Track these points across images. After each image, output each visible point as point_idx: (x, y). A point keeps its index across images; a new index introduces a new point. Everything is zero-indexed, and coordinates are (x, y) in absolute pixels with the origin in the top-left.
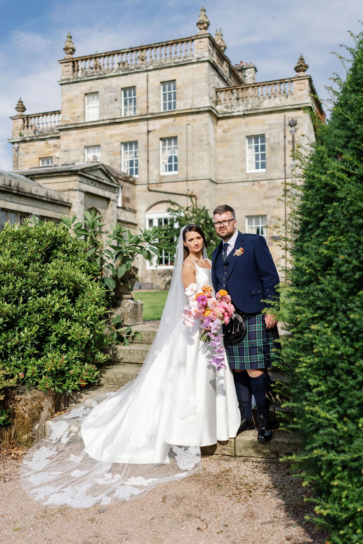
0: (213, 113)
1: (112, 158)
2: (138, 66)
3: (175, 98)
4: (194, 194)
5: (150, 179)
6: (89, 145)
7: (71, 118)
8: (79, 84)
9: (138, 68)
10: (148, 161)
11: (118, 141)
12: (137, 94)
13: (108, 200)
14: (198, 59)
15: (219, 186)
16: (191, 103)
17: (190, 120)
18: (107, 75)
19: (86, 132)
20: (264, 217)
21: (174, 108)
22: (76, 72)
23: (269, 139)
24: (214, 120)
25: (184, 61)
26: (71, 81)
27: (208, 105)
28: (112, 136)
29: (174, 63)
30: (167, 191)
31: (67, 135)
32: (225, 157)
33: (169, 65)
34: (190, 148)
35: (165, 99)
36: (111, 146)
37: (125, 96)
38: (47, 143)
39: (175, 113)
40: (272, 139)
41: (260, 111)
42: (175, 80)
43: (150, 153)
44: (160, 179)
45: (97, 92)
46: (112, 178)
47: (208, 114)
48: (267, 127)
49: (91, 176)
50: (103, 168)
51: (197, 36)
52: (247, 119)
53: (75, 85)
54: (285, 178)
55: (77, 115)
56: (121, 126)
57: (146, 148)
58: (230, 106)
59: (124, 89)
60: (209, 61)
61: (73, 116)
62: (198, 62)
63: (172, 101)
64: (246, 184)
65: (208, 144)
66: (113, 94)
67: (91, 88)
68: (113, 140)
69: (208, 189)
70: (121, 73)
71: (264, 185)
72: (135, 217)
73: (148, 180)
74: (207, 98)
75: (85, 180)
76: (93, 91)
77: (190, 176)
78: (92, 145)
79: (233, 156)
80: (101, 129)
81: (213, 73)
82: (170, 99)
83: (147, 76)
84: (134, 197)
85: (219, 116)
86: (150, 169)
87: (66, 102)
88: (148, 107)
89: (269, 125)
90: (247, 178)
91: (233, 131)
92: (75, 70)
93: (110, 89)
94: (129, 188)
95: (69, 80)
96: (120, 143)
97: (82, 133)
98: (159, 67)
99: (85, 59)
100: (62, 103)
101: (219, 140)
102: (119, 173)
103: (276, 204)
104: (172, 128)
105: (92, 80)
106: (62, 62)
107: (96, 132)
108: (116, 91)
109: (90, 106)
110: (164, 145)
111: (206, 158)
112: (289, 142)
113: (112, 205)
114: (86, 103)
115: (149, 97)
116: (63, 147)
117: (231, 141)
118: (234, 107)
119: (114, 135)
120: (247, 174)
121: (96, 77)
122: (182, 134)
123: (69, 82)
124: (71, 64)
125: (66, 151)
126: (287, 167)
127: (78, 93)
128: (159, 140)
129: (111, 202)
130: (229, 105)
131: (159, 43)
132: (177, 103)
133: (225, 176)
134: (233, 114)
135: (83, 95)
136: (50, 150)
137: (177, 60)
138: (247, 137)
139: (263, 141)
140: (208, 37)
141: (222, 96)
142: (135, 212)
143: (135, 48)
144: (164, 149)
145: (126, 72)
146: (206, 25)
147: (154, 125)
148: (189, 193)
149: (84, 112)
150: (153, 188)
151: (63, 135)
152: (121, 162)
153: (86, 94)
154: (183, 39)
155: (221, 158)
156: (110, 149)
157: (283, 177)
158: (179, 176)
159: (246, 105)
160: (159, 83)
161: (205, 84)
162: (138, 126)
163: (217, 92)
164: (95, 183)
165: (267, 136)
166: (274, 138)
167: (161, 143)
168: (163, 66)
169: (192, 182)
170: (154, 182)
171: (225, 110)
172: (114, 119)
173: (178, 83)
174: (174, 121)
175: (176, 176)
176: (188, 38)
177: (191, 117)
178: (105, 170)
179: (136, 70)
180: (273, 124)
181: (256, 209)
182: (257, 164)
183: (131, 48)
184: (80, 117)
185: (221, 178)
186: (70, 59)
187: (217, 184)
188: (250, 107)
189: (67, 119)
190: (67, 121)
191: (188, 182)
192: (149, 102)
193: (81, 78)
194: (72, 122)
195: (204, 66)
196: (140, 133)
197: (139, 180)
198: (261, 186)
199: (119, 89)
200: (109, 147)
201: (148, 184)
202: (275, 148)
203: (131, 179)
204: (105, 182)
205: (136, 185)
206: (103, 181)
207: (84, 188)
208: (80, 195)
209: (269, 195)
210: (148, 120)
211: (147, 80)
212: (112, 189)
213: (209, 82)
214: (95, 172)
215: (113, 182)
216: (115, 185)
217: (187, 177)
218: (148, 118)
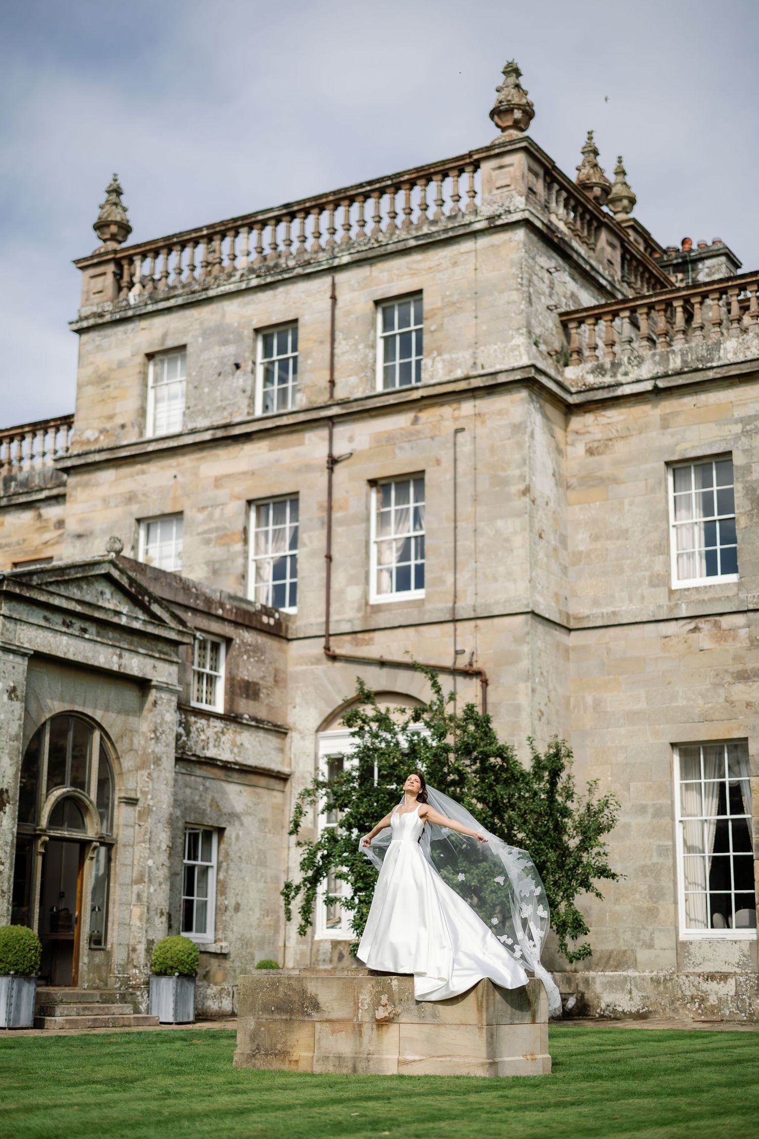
0: (542, 387)
1: (218, 552)
2: (306, 257)
3: (419, 351)
4: (476, 666)
5: (333, 618)
6: (151, 514)
7: (103, 431)
8: (130, 326)
9: (308, 263)
10: (329, 558)
11: (238, 498)
12: (301, 345)
13: (143, 685)
14: (490, 219)
15: (575, 639)
16: (471, 362)
17: (466, 417)
18: (211, 293)
19: (143, 472)
20: (739, 746)
21: (418, 379)
22: (125, 290)
23: (748, 468)
24: (554, 414)
25: (446, 230)
26: (107, 318)
27: (525, 361)
28: (218, 482)
29: (416, 238)
30: (388, 657)
31: (86, 485)
32: (596, 538)
33: (401, 246)
34: (465, 508)
35: (389, 354)
36: (217, 512)
37: (267, 352)
38: (40, 516)
39: (416, 395)
40: (755, 467)
41: (711, 374)
42: (420, 292)
43: (337, 530)
44: (365, 618)
45: (183, 347)
46: (155, 608)
47: (524, 394)
48: (738, 428)
49: (57, 601)
50: (116, 574)
51: (488, 149)
52: (668, 406)
53: (120, 329)
55: (119, 420)
56: (248, 448)
57: (325, 515)
58: (608, 366)
59: (265, 333)
60: (526, 223)
61: (108, 426)
62: (494, 227)
63: (414, 359)
64: (671, 628)
65: (526, 491)
66: (231, 350)
67: (164, 336)
68: (222, 494)
69: (525, 648)
70: (254, 282)
71: (733, 630)
72: (282, 750)
73: (327, 622)
74: (521, 340)
75: (37, 617)
76: (170, 343)
77: (465, 608)
78: (158, 513)
79: (624, 534)
80: (187, 461)
81: (547, 261)
82: (406, 352)
83: (334, 285)
84: (279, 679)
85: (572, 400)
86: (335, 586)
87: (90, 383)
88: (332, 383)
89: (743, 421)
90: (671, 609)
91: (621, 449)
92: (122, 284)
93: (221, 335)
94: (256, 650)
95: (101, 315)
96: (243, 503)
97: (132, 476)
98: (371, 254)
99: (152, 250)
100: (80, 387)
101: (574, 481)
102: (216, 597)
104: (407, 446)
105: (169, 310)
106: (84, 264)
107: (174, 472)
108: (239, 339)
109: (164, 391)
110: (385, 502)
111: (518, 541)
113: (155, 703)
114: (150, 383)
115: (337, 351)
116: (72, 526)
117: (616, 481)
118: (622, 370)
119: (228, 476)
120: (671, 592)
121: (180, 301)
122: (438, 462)
123: (100, 321)
124: (111, 268)
125: (79, 536)
127: (125, 353)
128: (365, 487)
129: (153, 695)
130: (607, 362)
131: (370, 183)
132: (426, 362)
133: (596, 602)
134: (620, 392)
135: (141, 358)
136: (47, 536)
137: (425, 230)
138: (668, 464)
139: (727, 475)
140: (525, 149)
141: (584, 334)
142: (280, 731)
143: (298, 203)
144: (383, 518)
145: (269, 279)
146: (518, 114)
147: (351, 439)
148: (462, 663)
149: (143, 412)
150: (343, 648)
151: (75, 487)
152: (245, 566)
153: (150, 356)
154: (444, 162)
155: (580, 540)
156: (212, 525)
158: (428, 606)
159: (665, 359)
160: (371, 304)
161: (515, 296)
162: (302, 444)
163: (565, 325)
164: (78, 624)
165: (738, 459)
167: (374, 496)
168: (382, 251)
169: (472, 623)
170: (347, 628)
171: (591, 379)
172: (226, 426)
173: (429, 301)
174: (416, 421)
175: (419, 603)
176: (462, 158)
177: (468, 407)
178: (125, 582)
179: (299, 271)
180: (757, 417)
181: (706, 719)
182: (710, 558)
183: (287, 206)
184: (129, 428)
185: (581, 608)
186: (107, 253)
187: (570, 630)
188: (675, 363)
189: (90, 434)
190: (88, 442)
191: (459, 625)
192: (337, 366)
193: (136, 307)
194: (104, 442)
195: (510, 240)
196: (308, 468)
197: (299, 623)
198: (723, 636)
199: (248, 333)
200: (210, 517)
201: (328, 636)
203: (265, 619)
204: (124, 621)
205: (289, 640)
206: (115, 620)
207: (30, 641)
208: (9, 666)
209: (749, 666)
210: (333, 424)
211: (334, 298)
212: (161, 646)
213: (531, 290)
214: (80, 588)
215: (161, 622)
216: (173, 636)
217: (454, 609)
218: (330, 418)
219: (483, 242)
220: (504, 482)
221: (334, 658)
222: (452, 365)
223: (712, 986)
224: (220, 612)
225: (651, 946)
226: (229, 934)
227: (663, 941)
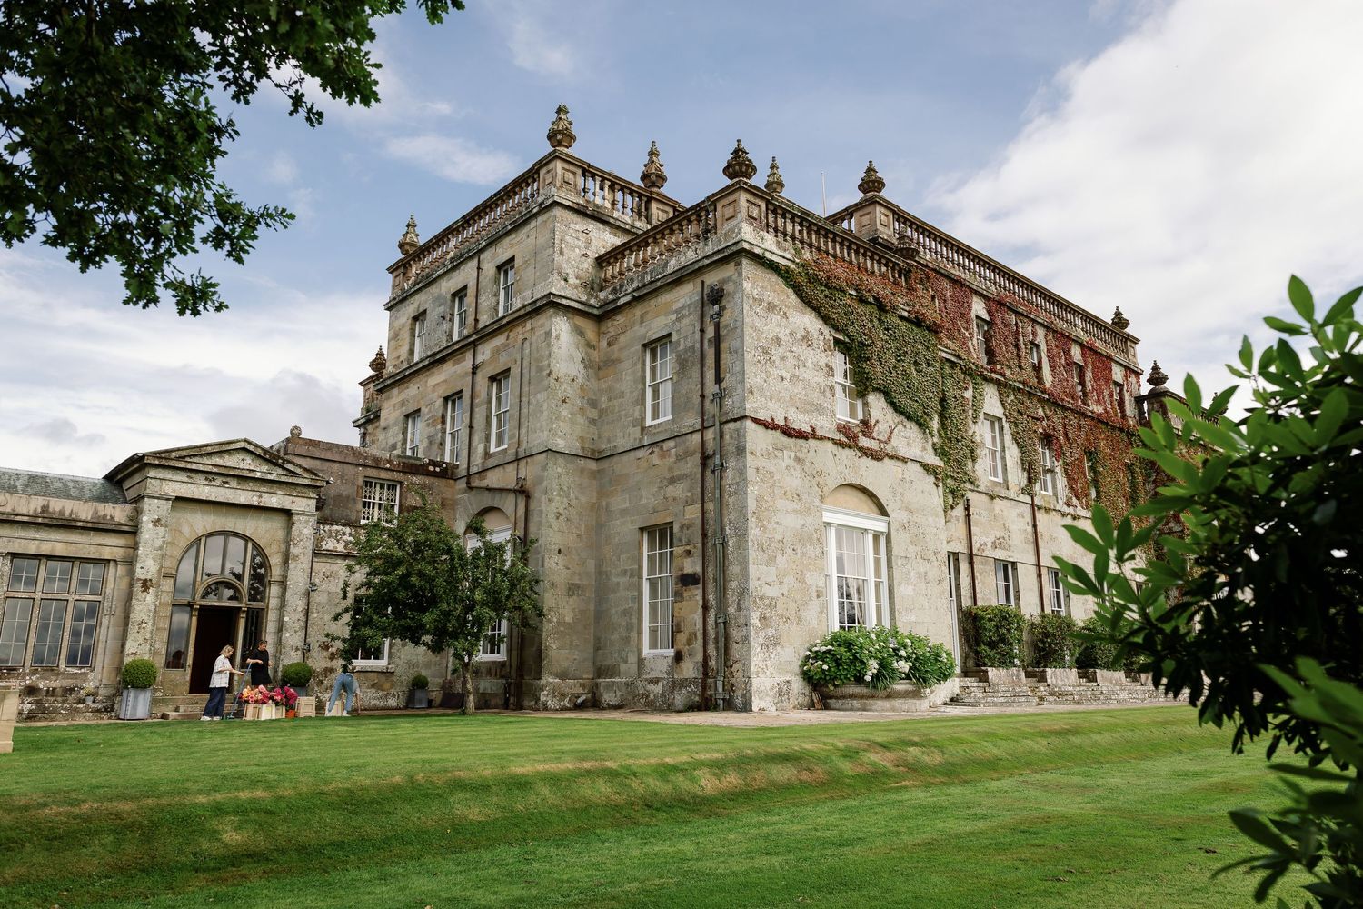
4: (525, 487)
5: (471, 465)
6: (409, 412)
8: (407, 303)
9: (469, 250)
10: (471, 427)
12: (468, 299)
13: (288, 513)
15: (605, 464)
16: (530, 295)
17: (527, 331)
18: (433, 276)
19: (408, 387)
20: (670, 527)
23: (678, 342)
24: (585, 322)
26: (400, 298)
28: (434, 388)
29: (510, 224)
30: (492, 486)
31: (388, 398)
32: (610, 399)
33: (504, 231)
34: (525, 389)
35: (506, 299)
36: (433, 407)
37: (460, 307)
39: (510, 319)
40: (682, 341)
42: (513, 258)
43: (475, 410)
44: (486, 462)
45: (426, 311)
46: (289, 466)
48: (674, 317)
50: (250, 447)
53: (403, 306)
54: (703, 428)
55: (401, 358)
58: (618, 287)
59: (453, 296)
61: (397, 362)
62: (543, 210)
64: (641, 453)
65: (551, 373)
66: (442, 308)
67: (419, 306)
68: (436, 395)
69: (546, 473)
70: (453, 265)
71: (669, 450)
73: (469, 468)
75: (183, 477)
76: (421, 310)
77: (522, 451)
78: (412, 411)
79: (622, 394)
80: (422, 378)
81: (584, 226)
83: (479, 262)
85: (598, 312)
86: (474, 444)
87: (393, 339)
88: (476, 320)
89: (677, 312)
90: (639, 441)
91: (622, 339)
92: (406, 279)
93: (438, 300)
94: (423, 487)
95: (397, 298)
96: (443, 399)
97: (402, 390)
98: (494, 239)
99: (416, 256)
100: (389, 341)
101: (601, 364)
102: (385, 457)
103: (689, 494)
104: (504, 354)
105: (420, 289)
106: (392, 270)
107: (417, 386)
108: (446, 301)
110: (499, 390)
112: (710, 340)
114: (417, 334)
115: (478, 302)
116: (382, 423)
117: (620, 361)
118: (624, 288)
119: (437, 384)
120: (643, 429)
121: (426, 283)
122: (515, 362)
123: (397, 301)
124: (402, 270)
126: (707, 402)
127: (405, 319)
128: (490, 382)
129: (295, 518)
130: (617, 285)
131: (495, 195)
133: (609, 441)
134: (619, 303)
135: (411, 320)
137: (515, 219)
138: (645, 345)
140: (558, 158)
141: (609, 270)
144: (498, 400)
145: (455, 263)
147: (482, 353)
148: (519, 486)
149: (411, 352)
150: (474, 482)
153: (414, 319)
155: (603, 401)
156: (431, 414)
157: (698, 427)
158: (508, 452)
159: (642, 277)
160: (497, 268)
162: (464, 359)
163: (598, 265)
165: (674, 337)
166: (686, 338)
167: (495, 387)
168: (497, 235)
169: (525, 461)
170: (477, 470)
171: (609, 298)
173: (517, 262)
174: (508, 336)
175: (504, 452)
177: (527, 325)
178: (258, 452)
179: (466, 256)
180: (683, 308)
181: (655, 511)
183: (464, 217)
184: (405, 360)
185: (601, 445)
186: (401, 261)
187: (597, 460)
188: (645, 280)
189: (391, 368)
191: (520, 462)
192: (479, 310)
193: (409, 290)
194: (396, 371)
195: (550, 216)
196: (466, 374)
197: (459, 469)
198: (664, 455)
199: (449, 297)
200: (430, 410)
201: (468, 476)
202: (687, 361)
203: (431, 468)
204: (258, 475)
205: (456, 480)
206: (251, 475)
207: (174, 491)
208: (155, 507)
209: (677, 473)
210: (476, 346)
211: (479, 268)
212: (299, 489)
213: (563, 246)
214: (221, 457)
215: (294, 474)
216: (307, 482)
217: (517, 452)
218: (474, 341)
219: (540, 219)
220: (540, 369)
221: (471, 488)
222: (524, 299)
223: (651, 687)
224: (388, 466)
225: (626, 662)
226: (397, 660)
227: (633, 659)
